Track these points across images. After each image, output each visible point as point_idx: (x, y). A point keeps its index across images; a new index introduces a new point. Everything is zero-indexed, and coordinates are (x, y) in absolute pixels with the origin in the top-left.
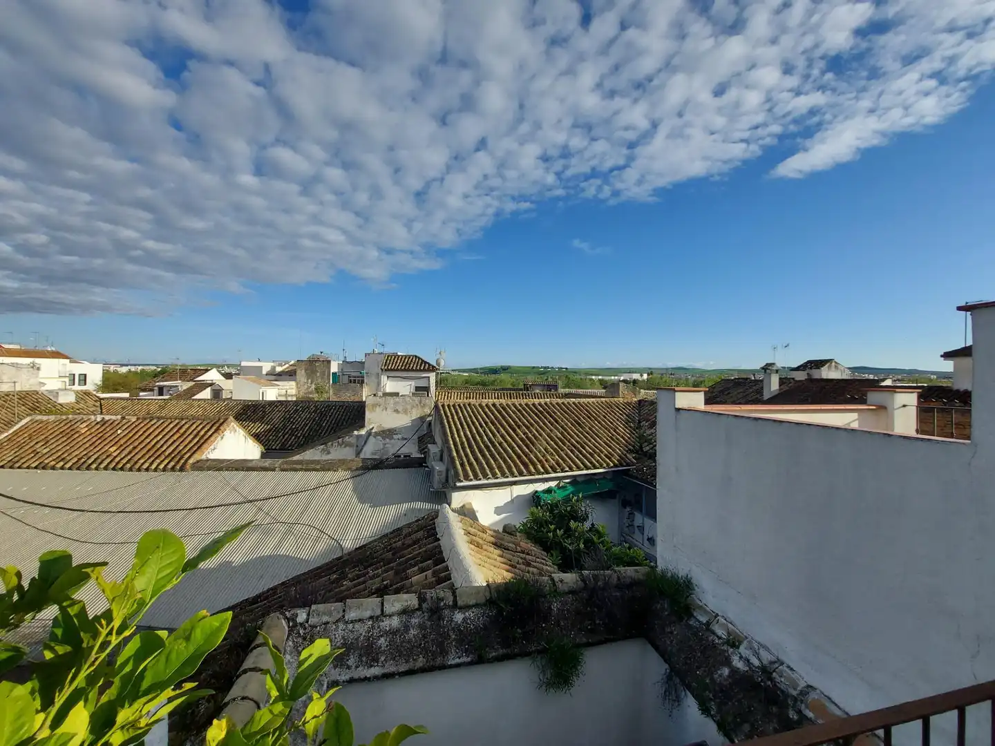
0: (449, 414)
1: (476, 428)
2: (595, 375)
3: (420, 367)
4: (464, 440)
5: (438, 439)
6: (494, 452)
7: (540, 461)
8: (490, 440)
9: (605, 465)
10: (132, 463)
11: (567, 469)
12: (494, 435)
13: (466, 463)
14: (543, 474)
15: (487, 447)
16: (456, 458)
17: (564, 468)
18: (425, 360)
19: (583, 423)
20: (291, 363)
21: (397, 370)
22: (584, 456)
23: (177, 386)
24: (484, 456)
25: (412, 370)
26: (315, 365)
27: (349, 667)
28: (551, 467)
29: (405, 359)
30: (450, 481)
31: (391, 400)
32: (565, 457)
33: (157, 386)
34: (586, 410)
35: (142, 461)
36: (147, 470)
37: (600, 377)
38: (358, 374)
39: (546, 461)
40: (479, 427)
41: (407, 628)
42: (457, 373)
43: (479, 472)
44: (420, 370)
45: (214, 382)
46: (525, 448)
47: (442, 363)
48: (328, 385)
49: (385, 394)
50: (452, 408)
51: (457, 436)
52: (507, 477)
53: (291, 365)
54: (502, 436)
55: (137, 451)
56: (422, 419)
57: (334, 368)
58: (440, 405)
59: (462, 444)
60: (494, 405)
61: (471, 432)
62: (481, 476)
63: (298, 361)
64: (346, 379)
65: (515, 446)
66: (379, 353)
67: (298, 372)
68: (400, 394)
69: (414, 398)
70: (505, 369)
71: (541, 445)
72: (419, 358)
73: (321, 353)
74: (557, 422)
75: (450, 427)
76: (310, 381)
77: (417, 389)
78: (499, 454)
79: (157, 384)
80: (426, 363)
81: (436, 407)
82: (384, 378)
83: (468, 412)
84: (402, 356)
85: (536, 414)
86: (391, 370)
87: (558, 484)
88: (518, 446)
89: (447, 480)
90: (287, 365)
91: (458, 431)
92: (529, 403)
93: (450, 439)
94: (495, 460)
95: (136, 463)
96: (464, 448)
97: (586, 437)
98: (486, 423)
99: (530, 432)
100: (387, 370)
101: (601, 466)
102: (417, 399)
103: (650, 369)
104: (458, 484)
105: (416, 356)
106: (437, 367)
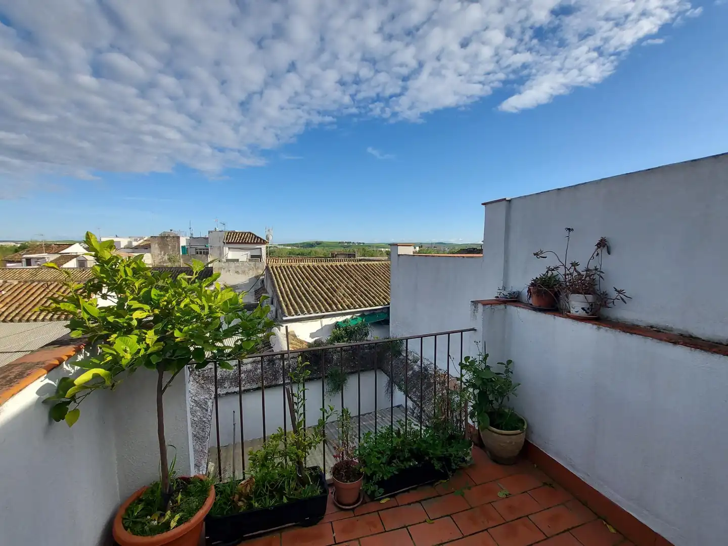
0: (277, 273)
1: (296, 282)
2: (384, 248)
3: (254, 241)
4: (288, 290)
5: (269, 289)
6: (309, 297)
7: (339, 302)
8: (306, 289)
9: (382, 304)
10: (20, 316)
11: (358, 307)
12: (309, 287)
13: (290, 305)
14: (341, 310)
15: (304, 294)
16: (283, 302)
17: (355, 306)
18: (258, 235)
19: (370, 278)
20: (145, 239)
21: (236, 243)
22: (369, 298)
23: (44, 258)
24: (302, 300)
25: (248, 243)
26: (166, 240)
27: (225, 388)
28: (347, 306)
29: (242, 235)
30: (278, 316)
31: (232, 265)
32: (356, 299)
33: (24, 258)
34: (372, 270)
35: (29, 314)
36: (35, 320)
37: (387, 249)
38: (204, 247)
39: (344, 302)
40: (298, 281)
41: (256, 369)
42: (282, 247)
43: (298, 310)
44: (254, 243)
45: (78, 254)
46: (330, 294)
47: (271, 238)
48: (179, 256)
49: (228, 261)
50: (279, 269)
51: (283, 287)
52: (318, 313)
53: (146, 241)
54: (315, 287)
55: (22, 307)
56: (257, 277)
57: (183, 242)
58: (270, 267)
59: (286, 292)
60: (309, 266)
61: (292, 284)
62: (300, 313)
63: (152, 237)
64: (193, 251)
65: (323, 292)
66: (220, 231)
67: (153, 246)
68: (240, 261)
69: (251, 263)
70: (318, 244)
71: (341, 292)
72: (253, 234)
73: (171, 230)
74: (352, 277)
75: (277, 281)
76: (163, 252)
77: (252, 256)
78: (312, 298)
79: (24, 256)
80: (258, 237)
81: (267, 268)
82: (226, 249)
83: (290, 271)
84: (240, 233)
85: (338, 273)
86: (231, 243)
87: (352, 317)
88: (325, 293)
89: (276, 317)
90: (142, 241)
91: (283, 284)
92: (333, 265)
93: (278, 289)
94: (310, 302)
95: (24, 316)
96: (288, 296)
97: (370, 286)
98: (303, 279)
99: (334, 284)
100: (228, 243)
101: (380, 305)
102: (252, 263)
103: (421, 243)
104: (285, 318)
105: (250, 233)
106: (267, 241)
